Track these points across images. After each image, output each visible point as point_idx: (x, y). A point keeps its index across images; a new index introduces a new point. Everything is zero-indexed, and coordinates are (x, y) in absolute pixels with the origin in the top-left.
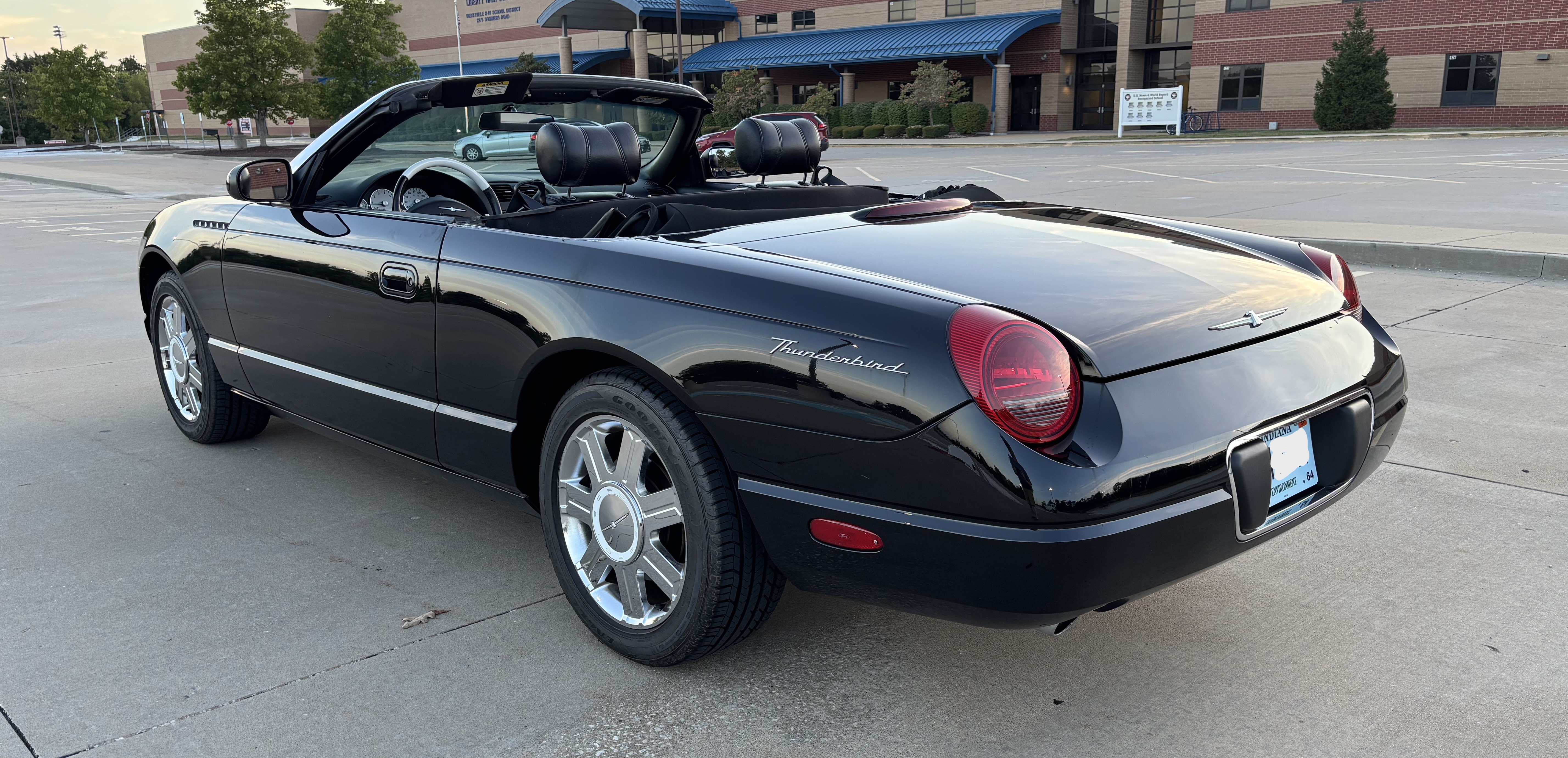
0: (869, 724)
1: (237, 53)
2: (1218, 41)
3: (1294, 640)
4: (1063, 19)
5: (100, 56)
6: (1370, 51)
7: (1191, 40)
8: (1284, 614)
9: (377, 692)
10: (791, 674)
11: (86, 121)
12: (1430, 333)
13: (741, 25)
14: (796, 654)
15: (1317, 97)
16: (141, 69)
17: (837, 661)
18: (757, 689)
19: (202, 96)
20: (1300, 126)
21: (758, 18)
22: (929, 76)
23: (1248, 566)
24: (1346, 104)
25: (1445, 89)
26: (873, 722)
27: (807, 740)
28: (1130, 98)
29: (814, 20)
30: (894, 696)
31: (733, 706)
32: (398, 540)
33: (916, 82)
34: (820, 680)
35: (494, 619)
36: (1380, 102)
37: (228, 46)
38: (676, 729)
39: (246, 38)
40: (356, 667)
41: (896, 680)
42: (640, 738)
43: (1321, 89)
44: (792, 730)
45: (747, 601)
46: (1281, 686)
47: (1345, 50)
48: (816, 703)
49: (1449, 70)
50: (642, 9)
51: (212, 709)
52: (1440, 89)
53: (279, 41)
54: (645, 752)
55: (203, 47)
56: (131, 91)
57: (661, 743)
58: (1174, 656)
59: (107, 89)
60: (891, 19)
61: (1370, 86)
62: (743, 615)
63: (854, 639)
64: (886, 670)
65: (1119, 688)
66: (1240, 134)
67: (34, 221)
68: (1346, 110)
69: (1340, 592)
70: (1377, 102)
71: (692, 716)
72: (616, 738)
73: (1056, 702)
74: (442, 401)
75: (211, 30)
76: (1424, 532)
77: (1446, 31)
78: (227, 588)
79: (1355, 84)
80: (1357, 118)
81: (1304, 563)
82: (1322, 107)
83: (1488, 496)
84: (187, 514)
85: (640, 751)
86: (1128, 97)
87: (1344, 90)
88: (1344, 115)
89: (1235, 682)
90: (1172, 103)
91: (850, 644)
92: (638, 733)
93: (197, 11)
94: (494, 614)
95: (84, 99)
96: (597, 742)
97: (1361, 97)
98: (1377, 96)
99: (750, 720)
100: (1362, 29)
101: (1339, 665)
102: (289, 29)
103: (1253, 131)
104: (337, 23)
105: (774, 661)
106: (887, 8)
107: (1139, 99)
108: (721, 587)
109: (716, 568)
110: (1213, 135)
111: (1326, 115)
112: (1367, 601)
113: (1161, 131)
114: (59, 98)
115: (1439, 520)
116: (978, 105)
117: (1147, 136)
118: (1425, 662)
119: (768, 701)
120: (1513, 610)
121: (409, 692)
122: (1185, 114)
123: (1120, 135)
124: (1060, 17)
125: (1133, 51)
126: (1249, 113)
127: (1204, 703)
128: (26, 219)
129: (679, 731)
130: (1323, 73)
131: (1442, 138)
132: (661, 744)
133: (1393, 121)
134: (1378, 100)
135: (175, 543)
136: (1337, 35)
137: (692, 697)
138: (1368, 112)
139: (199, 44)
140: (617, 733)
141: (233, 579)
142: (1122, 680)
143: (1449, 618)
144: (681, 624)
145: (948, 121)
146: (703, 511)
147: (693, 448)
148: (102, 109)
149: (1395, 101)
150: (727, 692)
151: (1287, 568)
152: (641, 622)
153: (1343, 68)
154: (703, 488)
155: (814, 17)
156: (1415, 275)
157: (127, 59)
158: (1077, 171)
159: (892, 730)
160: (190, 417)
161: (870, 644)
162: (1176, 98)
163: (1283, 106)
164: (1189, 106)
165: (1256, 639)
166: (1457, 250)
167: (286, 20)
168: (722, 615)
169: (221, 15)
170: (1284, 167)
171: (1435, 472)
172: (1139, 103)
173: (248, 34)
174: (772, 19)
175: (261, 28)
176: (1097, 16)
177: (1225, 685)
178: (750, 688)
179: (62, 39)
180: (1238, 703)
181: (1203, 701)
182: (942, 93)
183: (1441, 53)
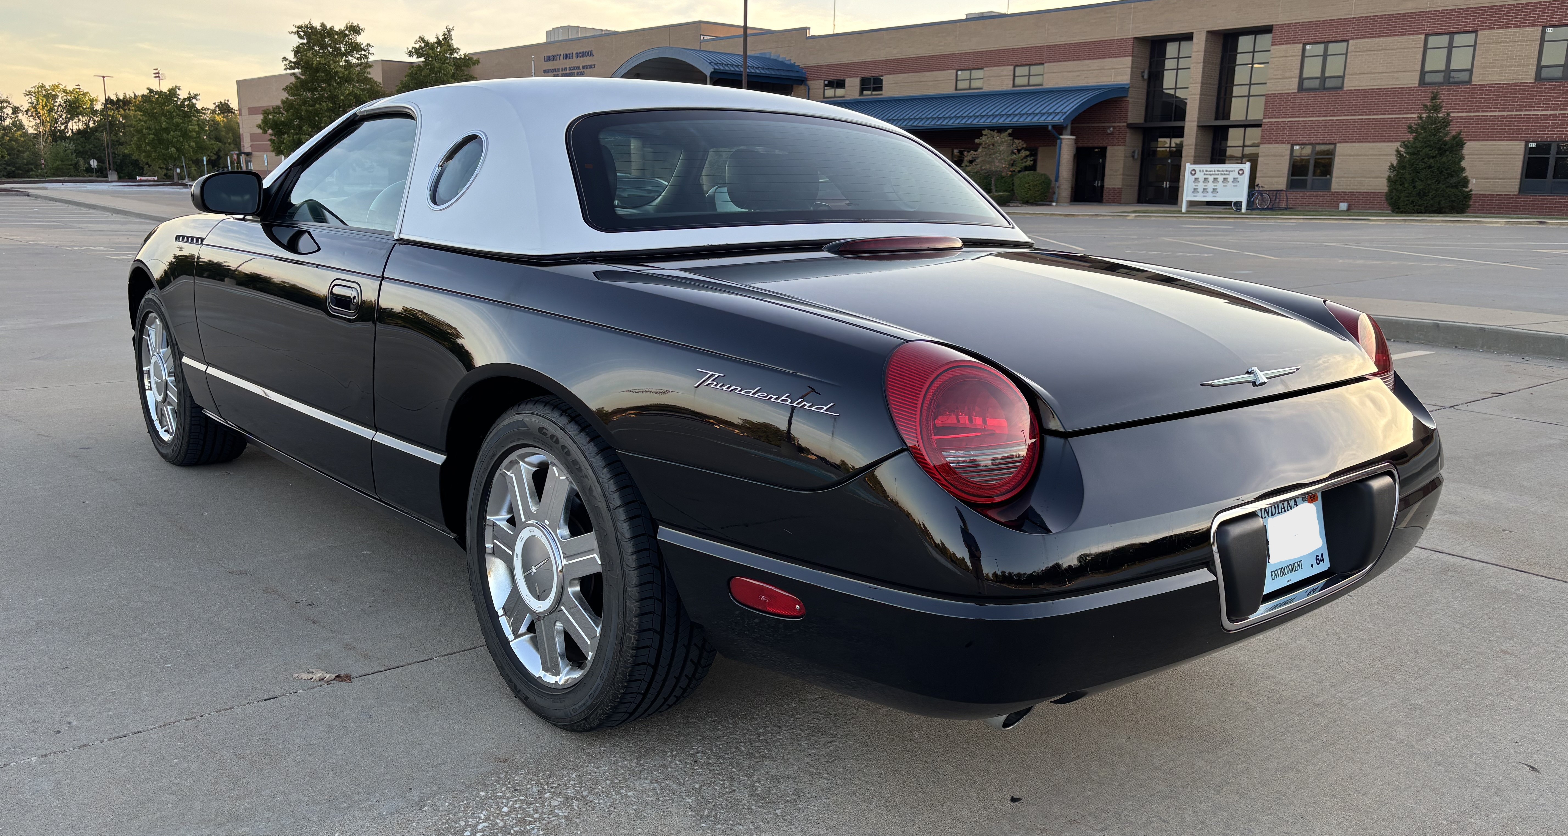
0: (795, 813)
1: (321, 99)
2: (1290, 119)
3: (1300, 744)
4: (1131, 93)
5: (193, 98)
6: (1446, 135)
7: (1262, 118)
8: (1293, 713)
9: (262, 740)
10: (720, 748)
11: (175, 159)
12: (1491, 417)
13: (809, 89)
14: (731, 726)
15: (1389, 179)
16: (234, 113)
17: (776, 736)
18: (678, 763)
19: (284, 139)
20: (1373, 208)
21: (826, 82)
22: (993, 145)
23: (1258, 656)
24: (1421, 187)
25: (1524, 176)
26: (799, 809)
27: (719, 826)
28: (1195, 173)
29: (882, 87)
30: (830, 782)
31: (646, 781)
32: (341, 574)
33: (980, 150)
34: (750, 757)
35: (414, 666)
36: (1456, 187)
37: (312, 92)
38: (575, 804)
39: (329, 85)
40: (250, 709)
41: (836, 762)
42: (532, 812)
43: (1394, 171)
44: (705, 814)
45: (670, 666)
46: (1279, 798)
47: (1421, 134)
48: (740, 784)
49: (1529, 158)
50: (713, 70)
51: (80, 747)
52: (1519, 176)
53: (361, 90)
54: (533, 829)
55: (288, 93)
56: (224, 133)
57: (554, 818)
58: (1158, 754)
59: (197, 130)
60: (958, 88)
61: (1446, 170)
62: (665, 681)
63: (801, 712)
64: (828, 751)
65: (1088, 787)
66: (1308, 213)
67: (102, 248)
68: (1420, 193)
69: (1361, 691)
70: (1452, 187)
71: (597, 790)
72: (505, 809)
73: (1014, 800)
74: (381, 429)
75: (297, 77)
76: (1465, 629)
77: (1527, 118)
78: (145, 616)
79: (1430, 167)
80: (1432, 202)
81: (1323, 656)
82: (1395, 189)
83: (1541, 593)
84: (134, 536)
85: (528, 827)
86: (1193, 172)
87: (1419, 173)
88: (1418, 198)
89: (1224, 789)
90: (1238, 180)
91: (795, 718)
92: (532, 806)
93: (285, 58)
94: (415, 660)
95: (176, 138)
96: (484, 812)
97: (1437, 181)
98: (1453, 180)
99: (661, 799)
100: (1438, 112)
101: (1350, 777)
102: (371, 78)
103: (1322, 211)
104: (416, 74)
105: (705, 732)
106: (954, 78)
107: (1205, 174)
108: (637, 648)
109: (633, 626)
110: (1280, 213)
111: (1399, 198)
112: (1392, 704)
113: (1228, 207)
114: (151, 136)
115: (1482, 616)
116: (1042, 175)
117: (1212, 212)
118: (1451, 780)
119: (687, 779)
120: (1560, 725)
121: (297, 741)
122: (1252, 191)
123: (1184, 210)
124: (1128, 91)
125: (1202, 128)
126: (1319, 193)
127: (1185, 811)
128: (94, 246)
129: (578, 807)
130: (1396, 155)
131: (1519, 225)
132: (553, 821)
133: (1469, 206)
134: (1454, 185)
135: (110, 565)
136: (1412, 118)
137: (603, 768)
138: (1443, 196)
139: (284, 89)
140: (508, 803)
141: (155, 606)
142: (1094, 778)
143: (1484, 729)
144: (595, 687)
145: (1010, 189)
146: (622, 560)
147: (616, 489)
148: (192, 148)
149: (1470, 186)
150: (643, 765)
151: (1303, 660)
152: (557, 680)
153: (1418, 151)
154: (622, 534)
155: (882, 84)
156: (1480, 357)
157: (221, 102)
158: (1136, 242)
159: (819, 821)
160: (166, 437)
161: (817, 719)
162: (1243, 175)
163: (1355, 187)
164: (1256, 184)
165: (1256, 739)
166: (1526, 333)
167: (369, 70)
168: (640, 680)
169: (307, 62)
170: (1352, 246)
171: (1482, 564)
172: (1205, 179)
173: (331, 82)
174: (841, 84)
175: (344, 76)
176: (1166, 91)
177: (1213, 792)
178: (671, 762)
179: (161, 81)
180: (1225, 814)
181: (1184, 809)
182: (1005, 161)
183: (1520, 140)
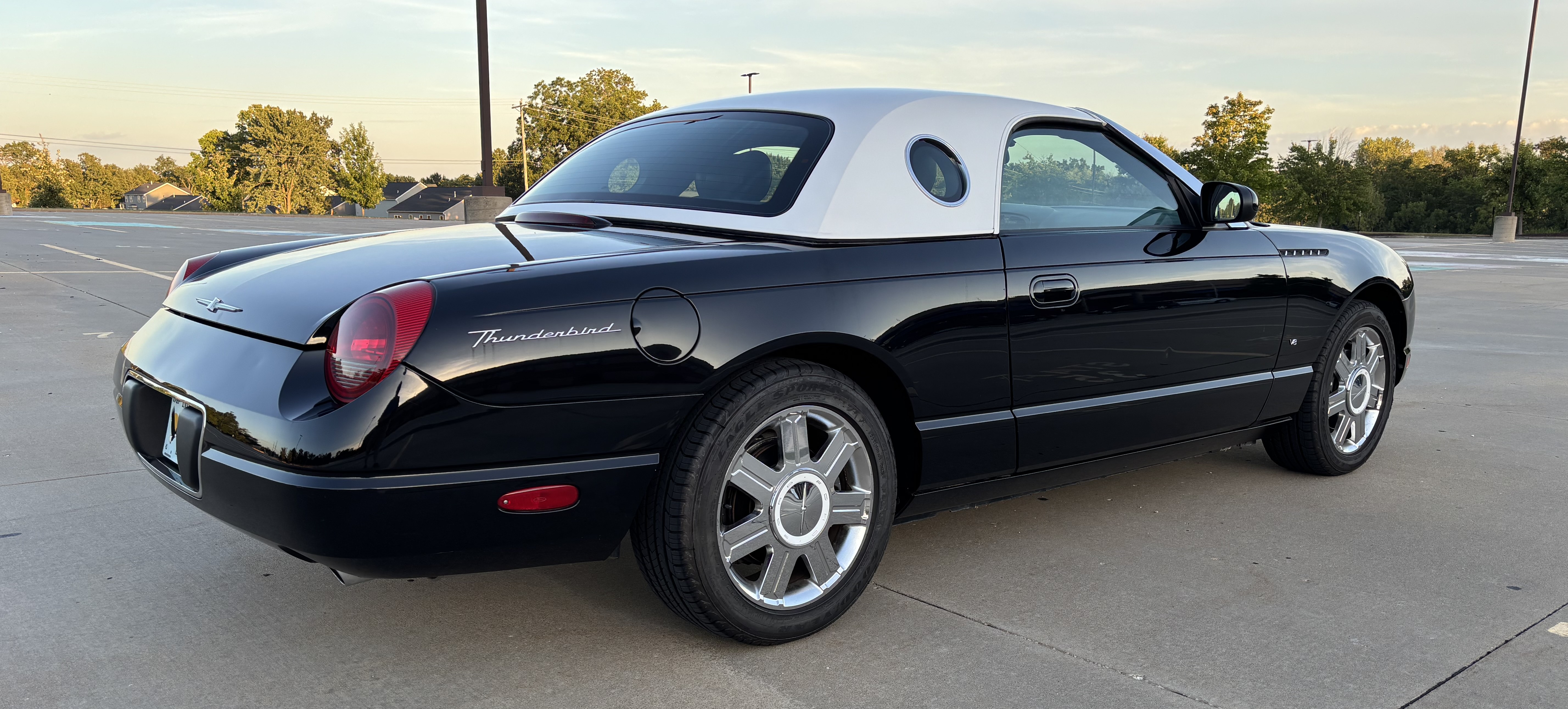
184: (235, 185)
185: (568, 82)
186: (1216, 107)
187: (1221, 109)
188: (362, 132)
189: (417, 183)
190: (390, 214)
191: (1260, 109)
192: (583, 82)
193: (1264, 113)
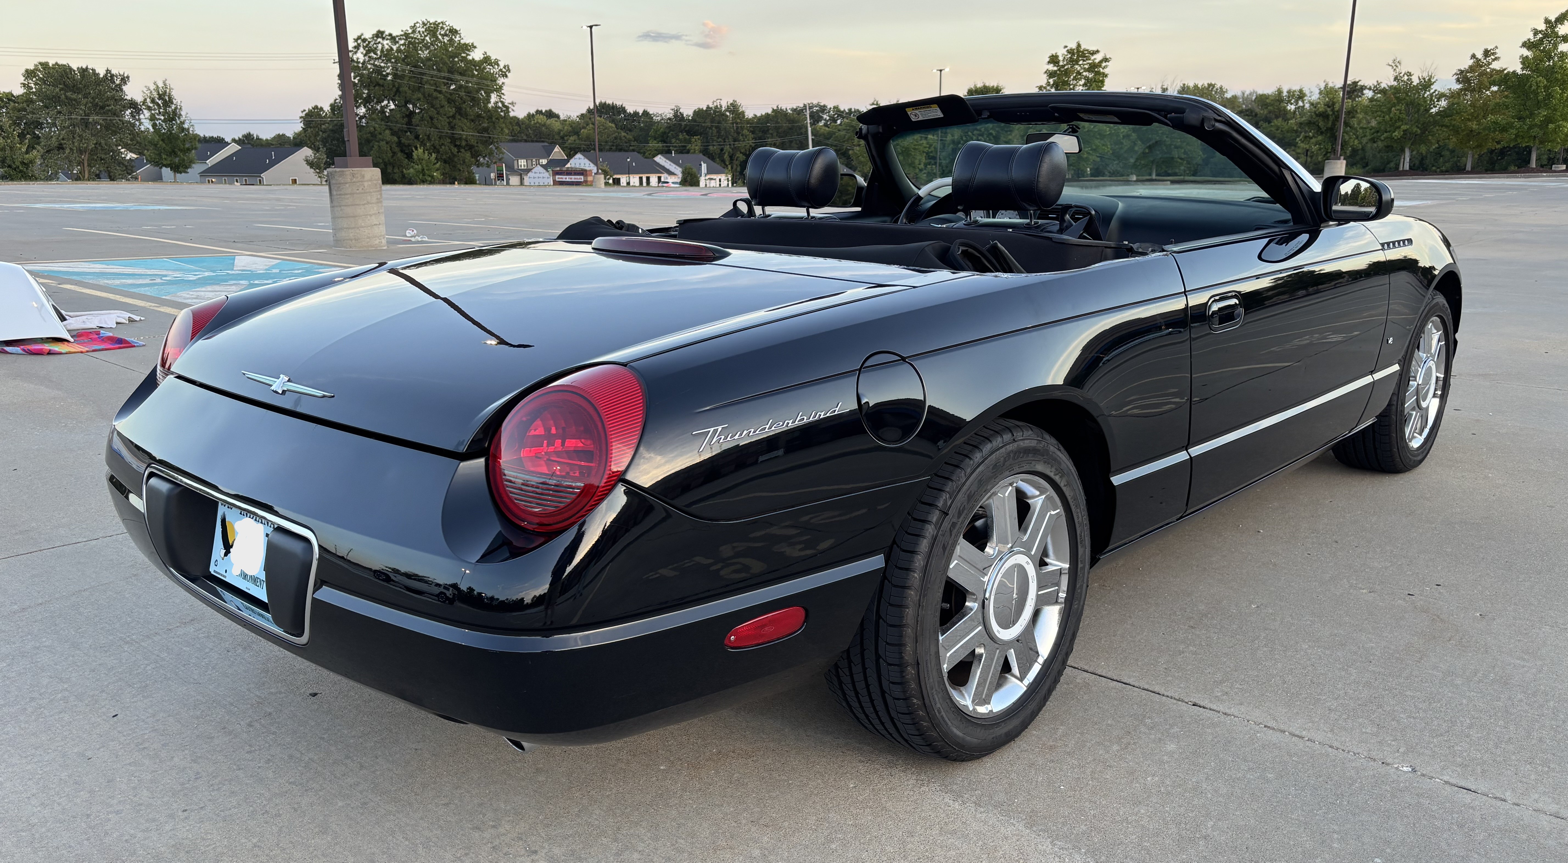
184: (27, 152)
185: (390, 35)
186: (1057, 57)
187: (1061, 58)
188: (168, 90)
189: (228, 144)
190: (203, 177)
191: (1098, 58)
192: (406, 35)
193: (1101, 62)
